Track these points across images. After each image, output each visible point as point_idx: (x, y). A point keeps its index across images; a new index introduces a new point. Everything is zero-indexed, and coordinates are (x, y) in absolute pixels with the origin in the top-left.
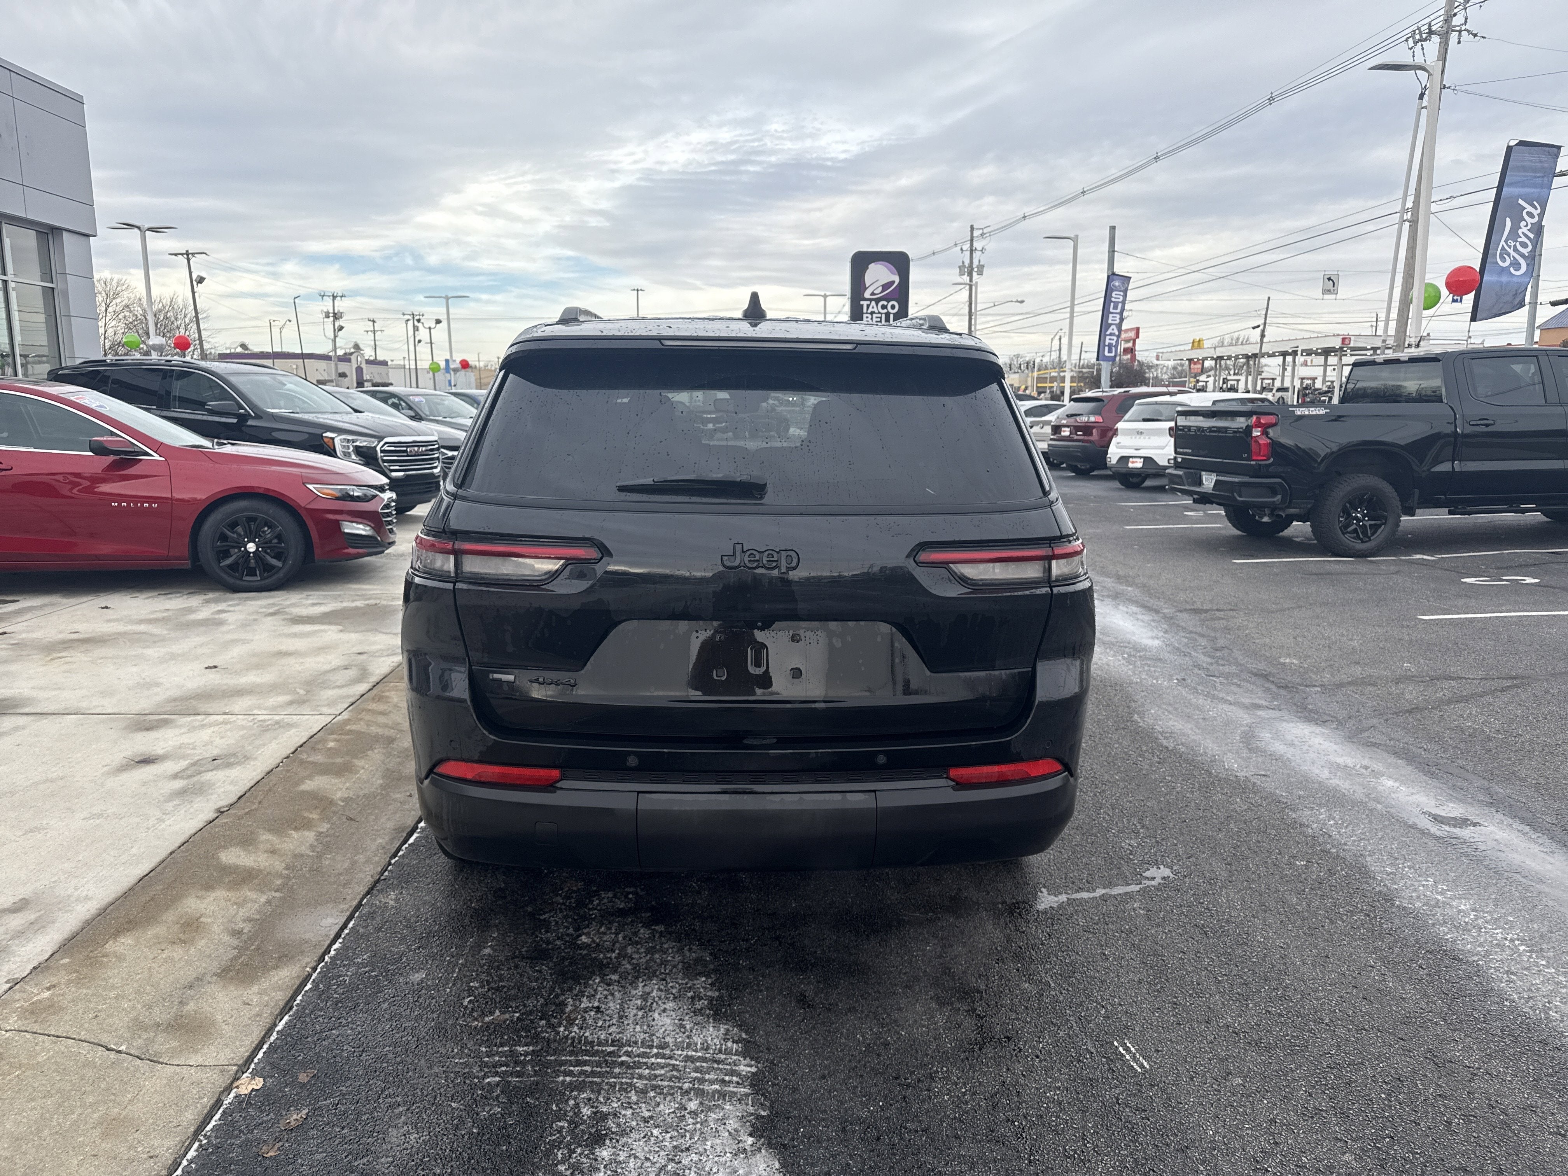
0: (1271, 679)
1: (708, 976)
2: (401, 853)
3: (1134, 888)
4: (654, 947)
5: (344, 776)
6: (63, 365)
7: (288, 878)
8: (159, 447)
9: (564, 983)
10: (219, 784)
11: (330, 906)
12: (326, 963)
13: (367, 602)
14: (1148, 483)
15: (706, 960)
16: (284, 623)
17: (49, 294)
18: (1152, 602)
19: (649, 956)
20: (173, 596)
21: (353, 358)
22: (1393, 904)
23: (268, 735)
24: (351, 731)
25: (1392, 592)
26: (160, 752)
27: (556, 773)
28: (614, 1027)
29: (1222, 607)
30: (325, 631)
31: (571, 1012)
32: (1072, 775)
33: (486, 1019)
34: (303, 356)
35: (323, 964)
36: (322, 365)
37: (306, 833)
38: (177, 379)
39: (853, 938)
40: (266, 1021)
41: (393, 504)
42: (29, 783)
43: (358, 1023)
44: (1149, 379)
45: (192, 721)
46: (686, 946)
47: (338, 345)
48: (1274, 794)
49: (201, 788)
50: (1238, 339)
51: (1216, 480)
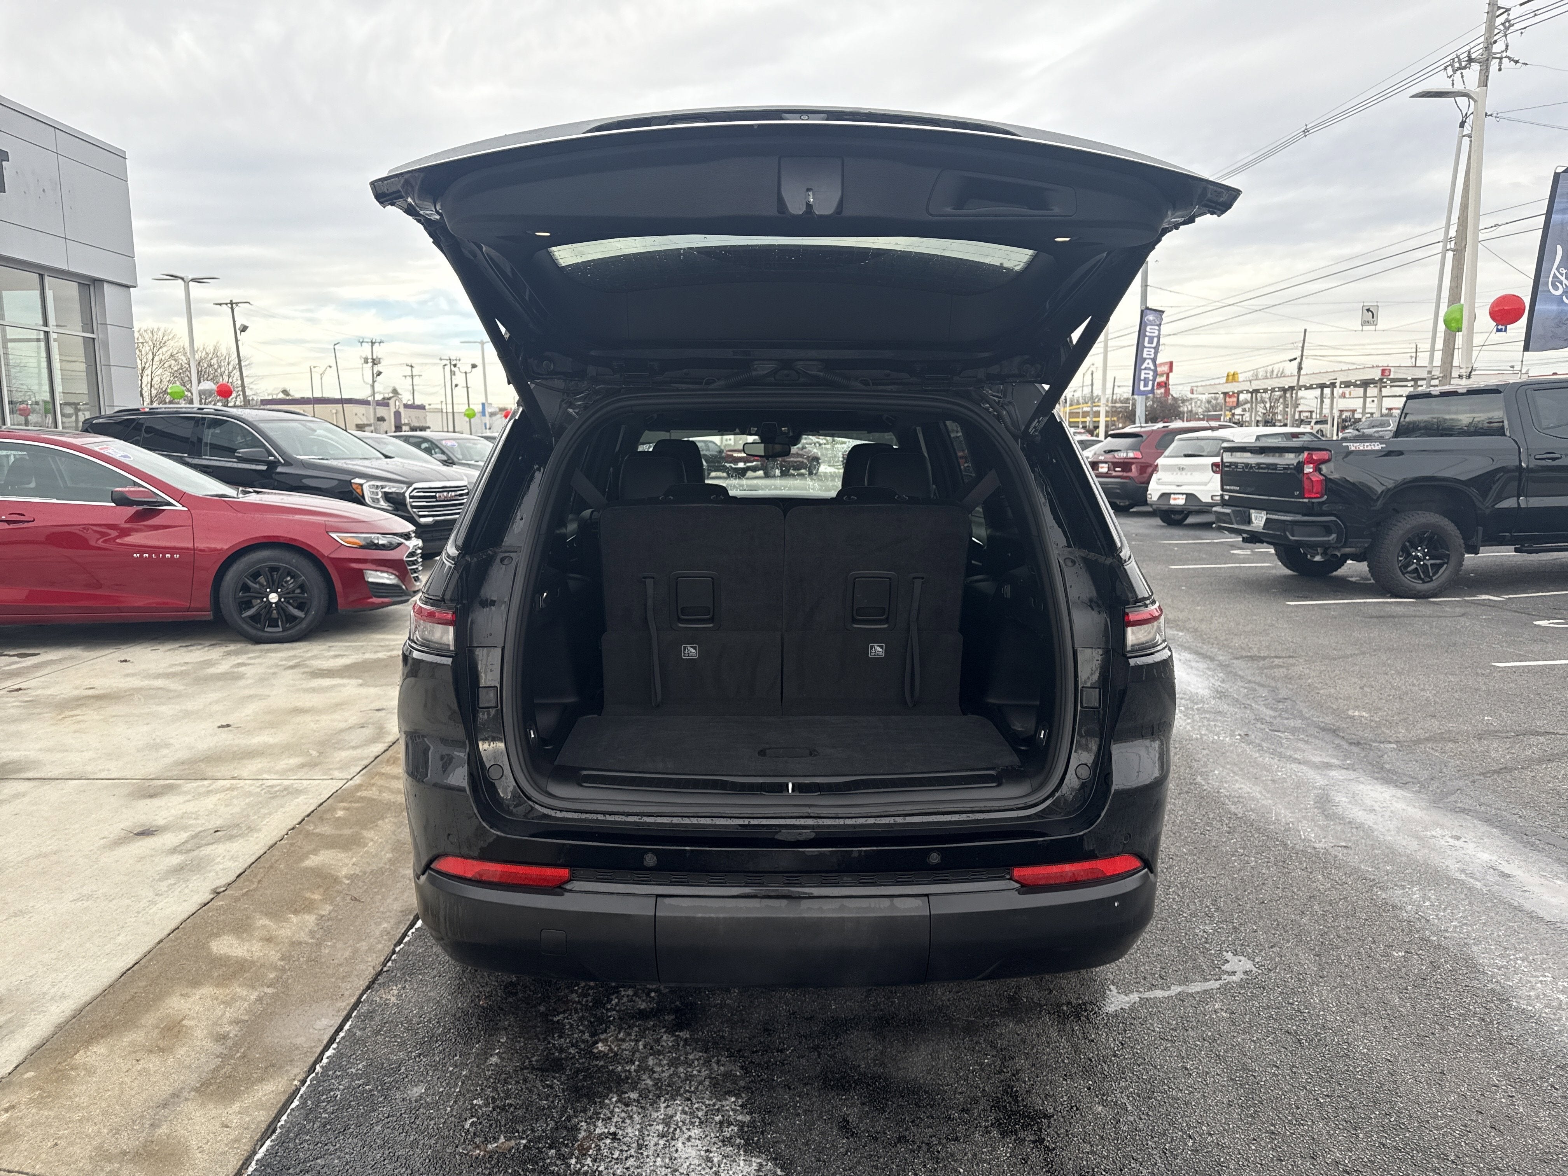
0: (1341, 734)
1: (738, 1096)
2: (407, 939)
3: (1214, 985)
4: (679, 1059)
5: (351, 850)
6: (103, 413)
7: (283, 970)
8: (181, 496)
9: (578, 1101)
10: (218, 860)
11: (327, 1003)
12: (317, 1074)
13: (389, 654)
14: (1190, 520)
15: (736, 1075)
16: (304, 676)
17: (90, 344)
18: (1206, 648)
19: (672, 1069)
20: (195, 648)
21: (391, 402)
22: (1510, 1006)
23: (275, 803)
24: (362, 798)
25: (1461, 638)
26: (161, 822)
27: (564, 873)
28: (632, 1160)
29: (1280, 654)
30: (344, 685)
31: (584, 1138)
32: (1152, 872)
33: (490, 1147)
34: (342, 401)
35: (313, 1075)
36: (360, 409)
37: (307, 917)
38: (209, 428)
39: (901, 1048)
40: (245, 1148)
41: (419, 551)
42: (20, 859)
43: (347, 1150)
44: (1183, 413)
45: (198, 787)
46: (713, 1057)
47: (376, 390)
48: (1359, 869)
49: (199, 865)
50: (1272, 372)
51: (1267, 519)
